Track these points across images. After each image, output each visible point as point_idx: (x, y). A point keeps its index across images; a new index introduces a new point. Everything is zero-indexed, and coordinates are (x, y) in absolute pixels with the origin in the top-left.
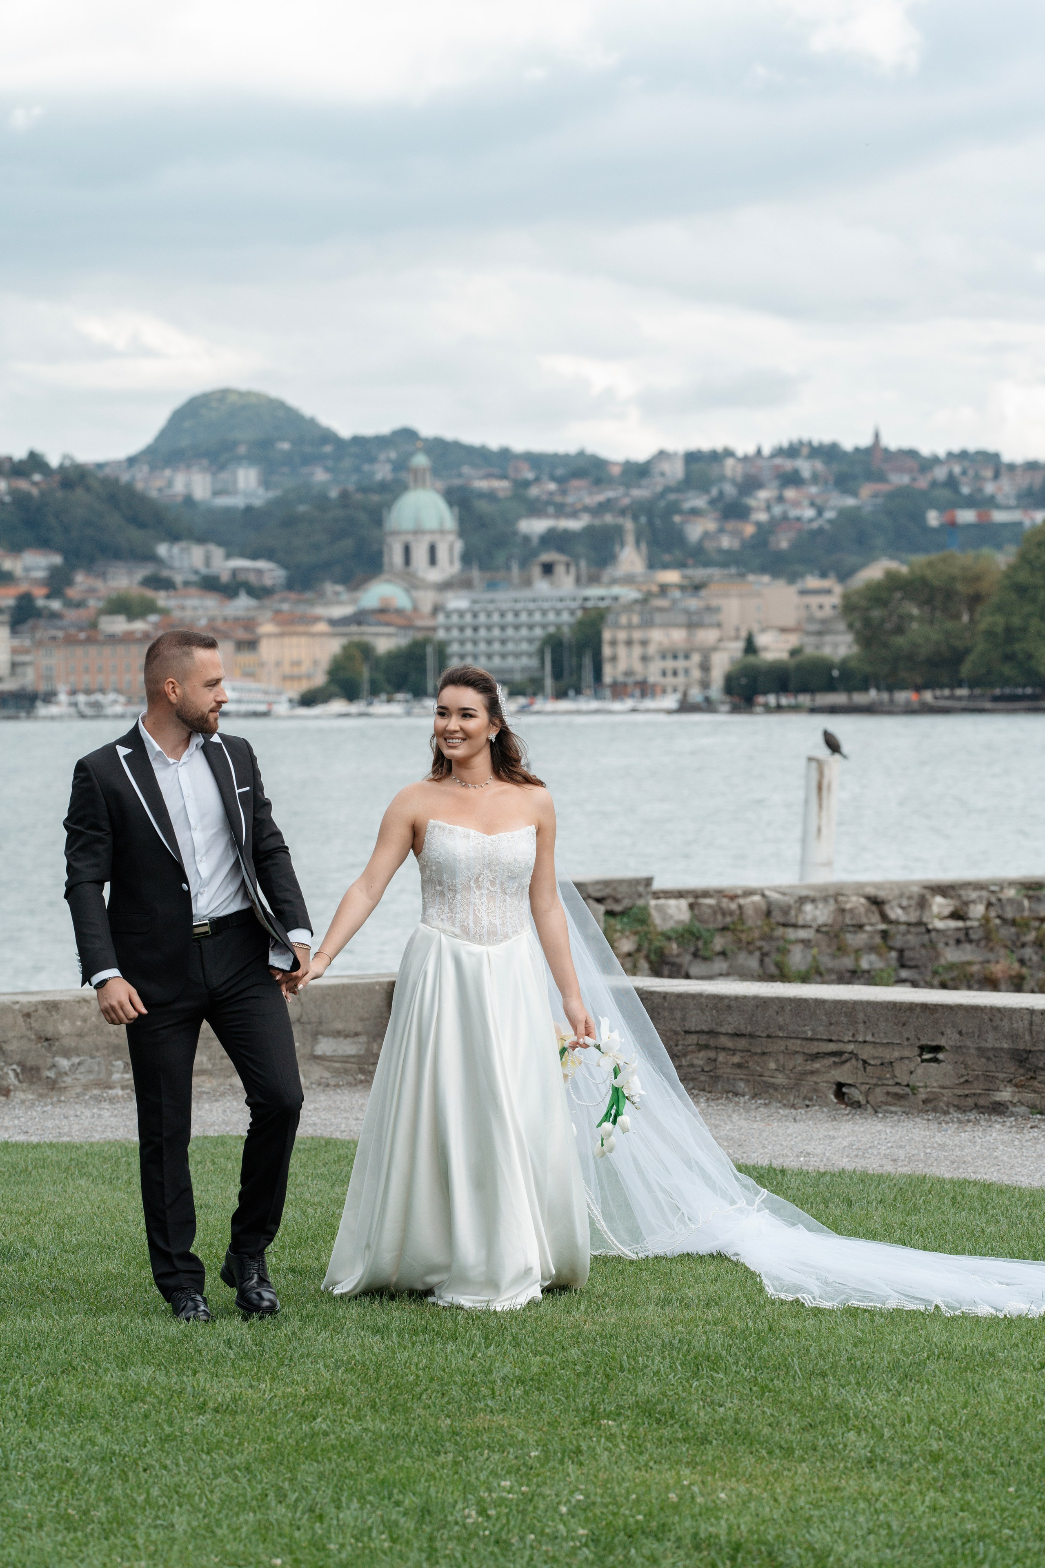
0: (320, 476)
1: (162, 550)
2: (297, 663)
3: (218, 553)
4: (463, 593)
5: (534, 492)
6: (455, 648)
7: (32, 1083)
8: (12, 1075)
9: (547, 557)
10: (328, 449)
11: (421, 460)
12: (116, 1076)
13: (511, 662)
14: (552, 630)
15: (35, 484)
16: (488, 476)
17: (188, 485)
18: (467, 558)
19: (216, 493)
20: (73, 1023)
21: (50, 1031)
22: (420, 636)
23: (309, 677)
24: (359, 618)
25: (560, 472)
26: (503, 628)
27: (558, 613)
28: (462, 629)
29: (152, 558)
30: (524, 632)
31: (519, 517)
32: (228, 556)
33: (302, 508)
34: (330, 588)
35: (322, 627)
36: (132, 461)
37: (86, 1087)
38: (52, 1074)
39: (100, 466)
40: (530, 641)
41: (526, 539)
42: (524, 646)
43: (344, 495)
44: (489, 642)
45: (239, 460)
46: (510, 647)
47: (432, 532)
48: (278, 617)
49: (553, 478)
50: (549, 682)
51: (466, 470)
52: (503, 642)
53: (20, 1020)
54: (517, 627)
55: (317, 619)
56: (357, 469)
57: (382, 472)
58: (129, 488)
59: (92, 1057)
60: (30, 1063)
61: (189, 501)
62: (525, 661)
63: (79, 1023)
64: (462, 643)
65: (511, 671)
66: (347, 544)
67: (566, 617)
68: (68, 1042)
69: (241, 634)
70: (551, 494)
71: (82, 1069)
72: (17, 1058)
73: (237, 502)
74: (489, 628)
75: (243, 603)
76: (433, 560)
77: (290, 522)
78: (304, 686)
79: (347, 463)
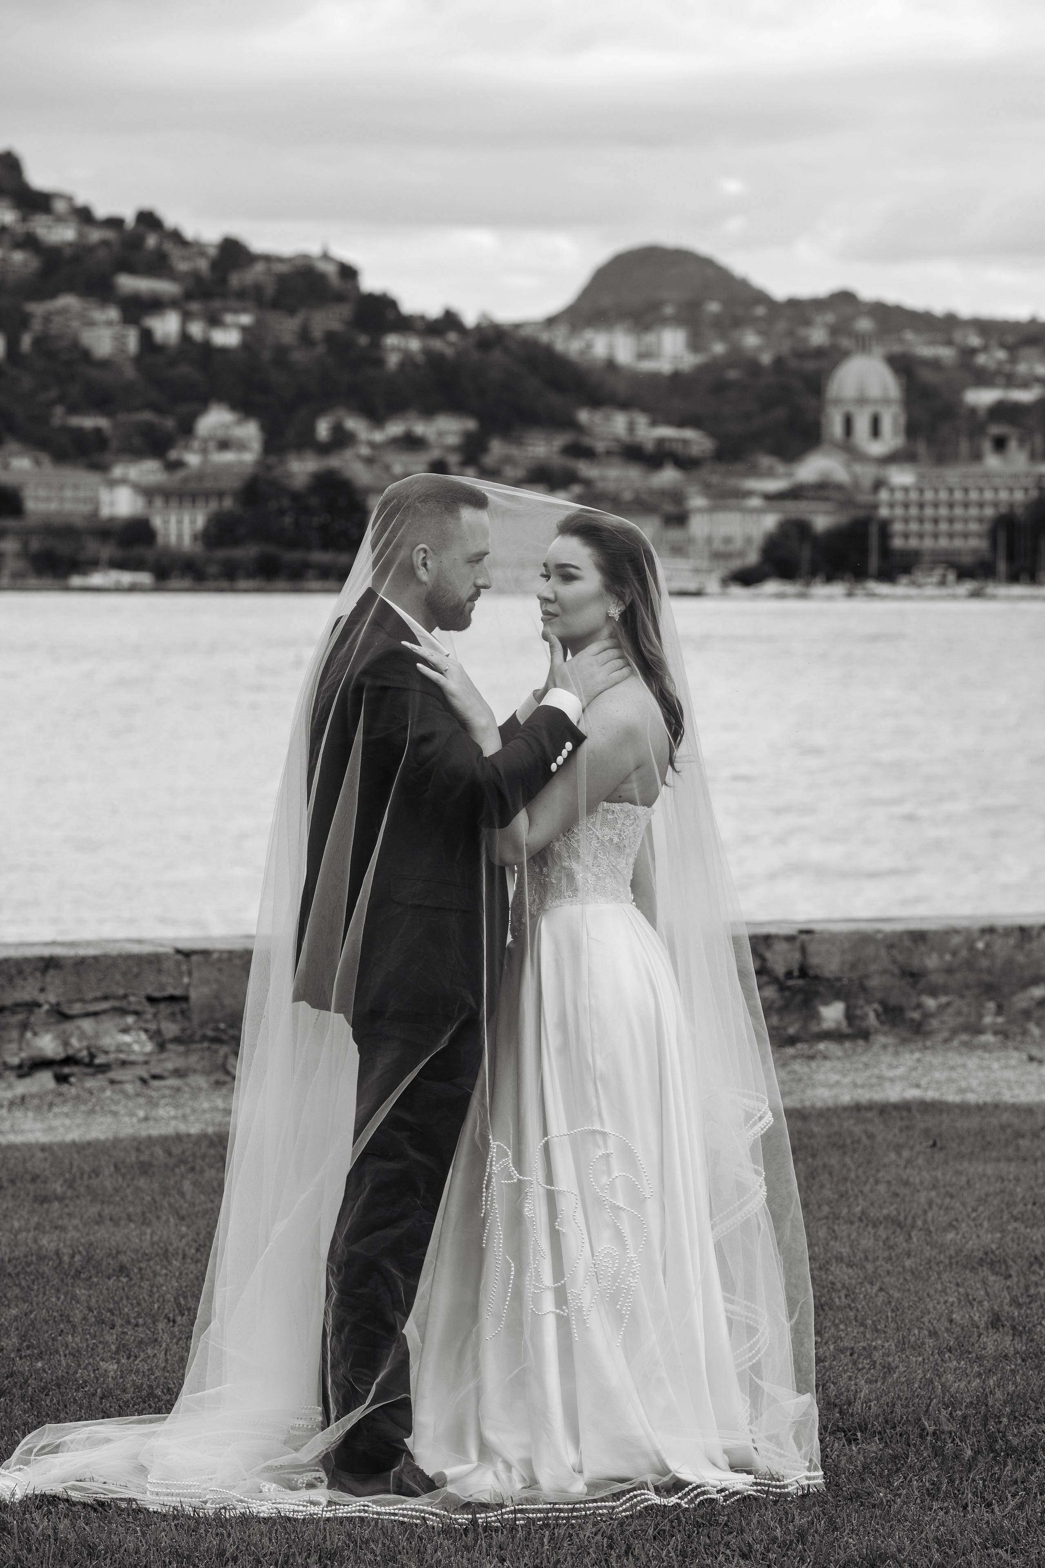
0: (751, 340)
1: (584, 416)
2: (728, 540)
3: (642, 421)
4: (907, 467)
5: (981, 359)
6: (898, 527)
7: (894, 1025)
8: (872, 1016)
9: (995, 430)
10: (760, 311)
11: (864, 324)
12: (988, 1020)
13: (958, 543)
14: (1003, 510)
15: (450, 344)
16: (933, 343)
17: (611, 347)
18: (912, 430)
19: (642, 356)
20: (941, 957)
21: (915, 964)
22: (861, 513)
23: (741, 554)
24: (796, 493)
25: (1010, 339)
26: (951, 505)
27: (1011, 490)
28: (906, 506)
29: (572, 425)
30: (974, 511)
31: (963, 387)
32: (654, 423)
33: (733, 374)
34: (765, 461)
35: (755, 502)
36: (551, 322)
37: (954, 1032)
38: (916, 1015)
39: (518, 326)
40: (980, 520)
41: (973, 411)
42: (974, 527)
43: (779, 361)
44: (936, 521)
45: (664, 322)
46: (958, 527)
47: (875, 402)
48: (708, 490)
49: (1003, 346)
50: (1002, 567)
51: (909, 336)
52: (951, 521)
53: (883, 952)
54: (966, 505)
55: (749, 494)
56: (791, 333)
57: (818, 337)
58: (548, 351)
59: (962, 996)
60: (893, 1001)
61: (611, 365)
62: (974, 543)
63: (948, 957)
64: (906, 520)
65: (958, 552)
66: (780, 413)
67: (1019, 496)
68: (937, 979)
69: (669, 508)
70: (1000, 363)
71: (950, 1010)
72: (879, 995)
73: (664, 366)
74: (936, 505)
75: (668, 476)
76: (875, 431)
77: (720, 387)
78: (736, 564)
79: (781, 326)
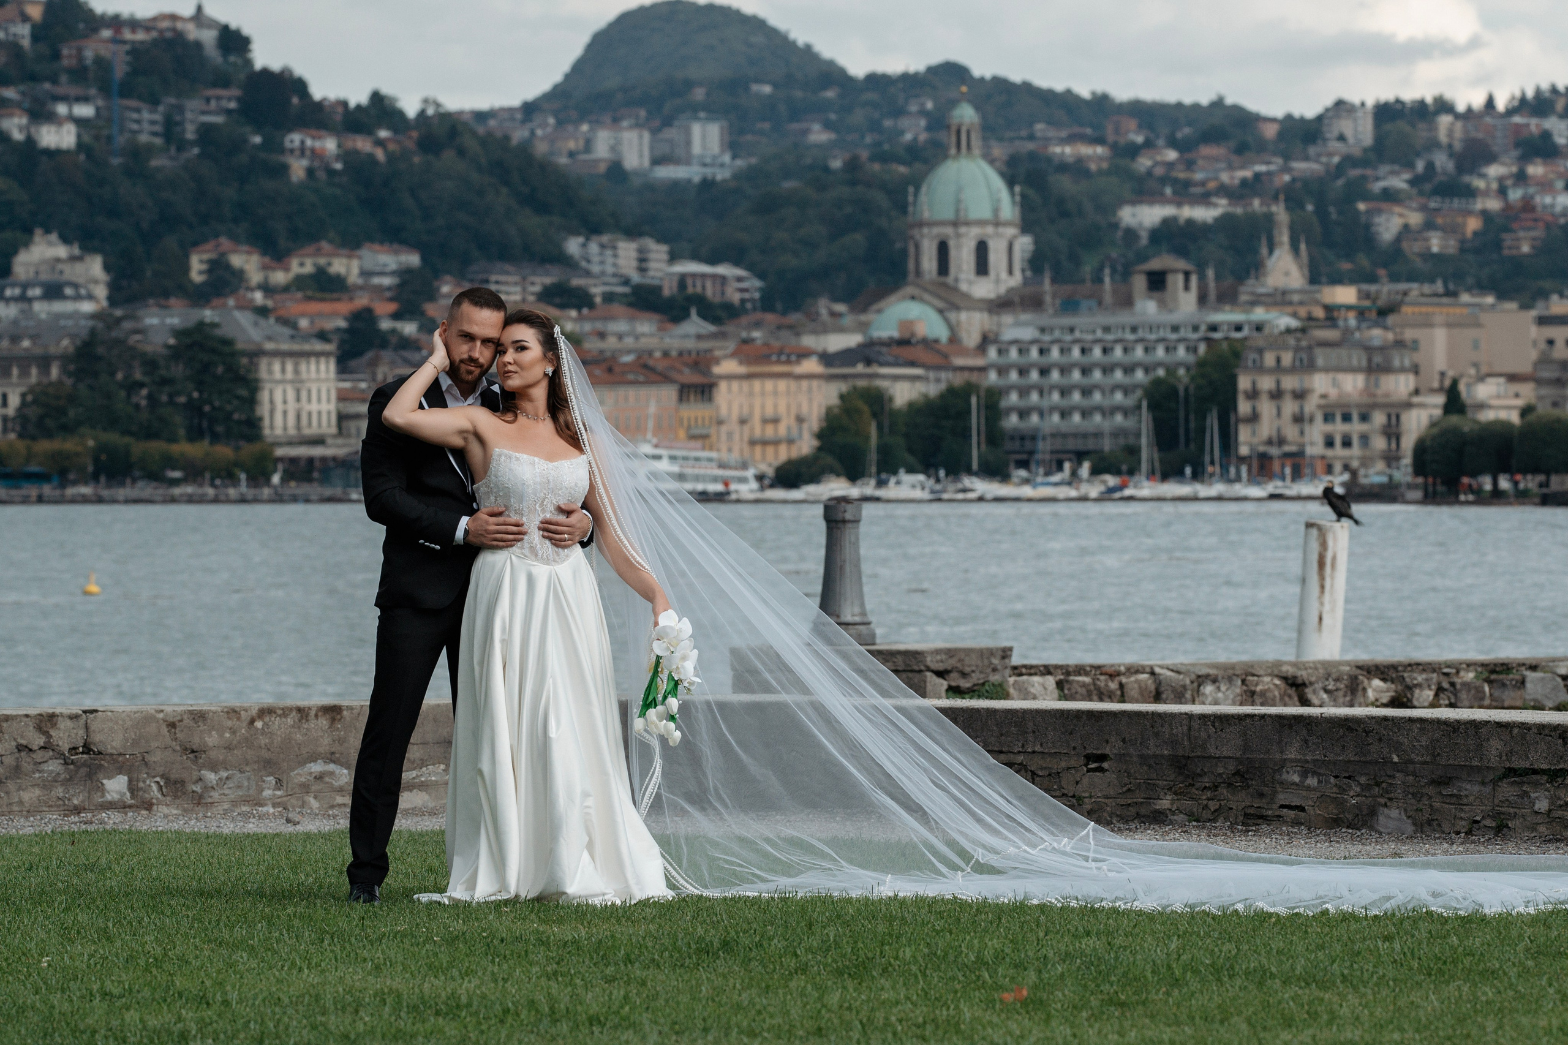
0: (818, 135)
1: (573, 246)
2: (772, 420)
3: (658, 252)
4: (1025, 317)
5: (1143, 162)
6: (1012, 399)
9: (1157, 263)
10: (832, 94)
11: (966, 114)
13: (1096, 421)
14: (1160, 373)
15: (380, 143)
16: (1071, 139)
17: (615, 148)
18: (1036, 263)
19: (657, 161)
22: (958, 380)
23: (790, 441)
24: (867, 353)
25: (1185, 132)
26: (1086, 371)
27: (1170, 347)
28: (1023, 372)
29: (558, 258)
30: (1118, 376)
31: (1122, 202)
32: (673, 258)
33: (789, 185)
34: (823, 306)
35: (811, 365)
36: (530, 109)
39: (481, 116)
40: (1127, 390)
41: (1131, 234)
42: (1117, 398)
43: (853, 165)
44: (1065, 392)
45: (694, 110)
46: (1097, 398)
47: (981, 223)
48: (746, 352)
49: (1173, 143)
51: (1040, 128)
52: (1086, 392)
54: (1107, 370)
55: (804, 354)
56: (875, 126)
57: (912, 130)
58: (525, 150)
61: (616, 171)
62: (1116, 421)
64: (1024, 392)
65: (1098, 435)
66: (857, 239)
67: (1181, 354)
69: (689, 376)
70: (1170, 165)
73: (690, 173)
74: (1064, 370)
75: (693, 329)
76: (982, 267)
77: (769, 205)
78: (782, 455)
79: (858, 116)
